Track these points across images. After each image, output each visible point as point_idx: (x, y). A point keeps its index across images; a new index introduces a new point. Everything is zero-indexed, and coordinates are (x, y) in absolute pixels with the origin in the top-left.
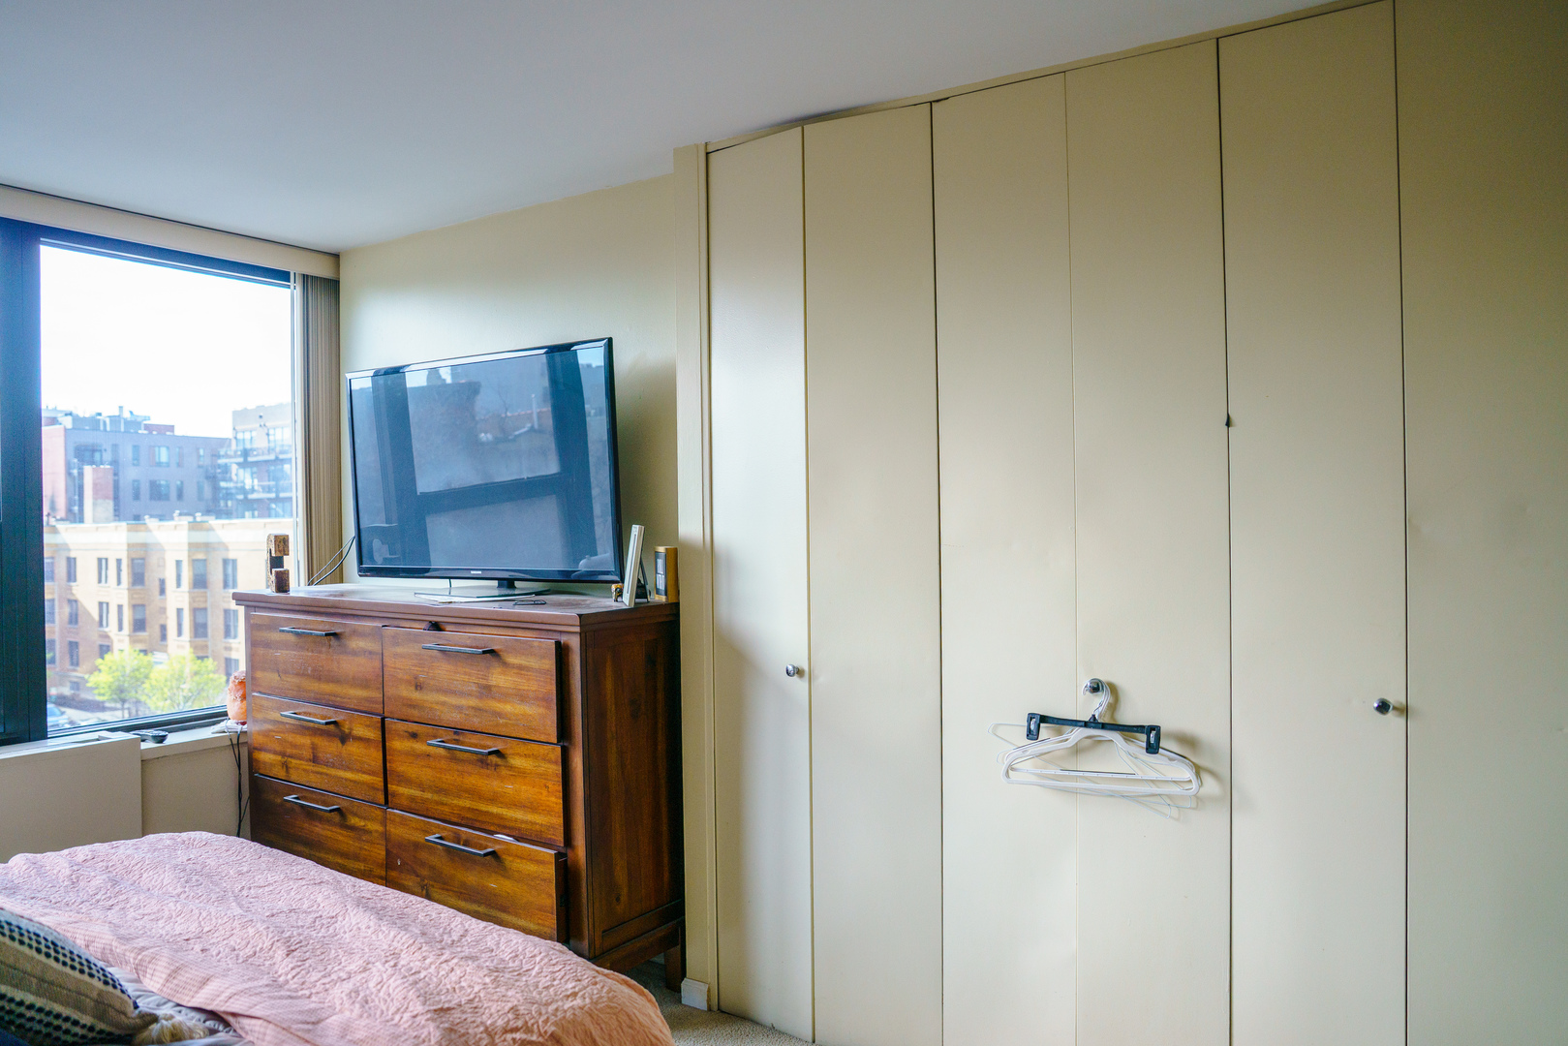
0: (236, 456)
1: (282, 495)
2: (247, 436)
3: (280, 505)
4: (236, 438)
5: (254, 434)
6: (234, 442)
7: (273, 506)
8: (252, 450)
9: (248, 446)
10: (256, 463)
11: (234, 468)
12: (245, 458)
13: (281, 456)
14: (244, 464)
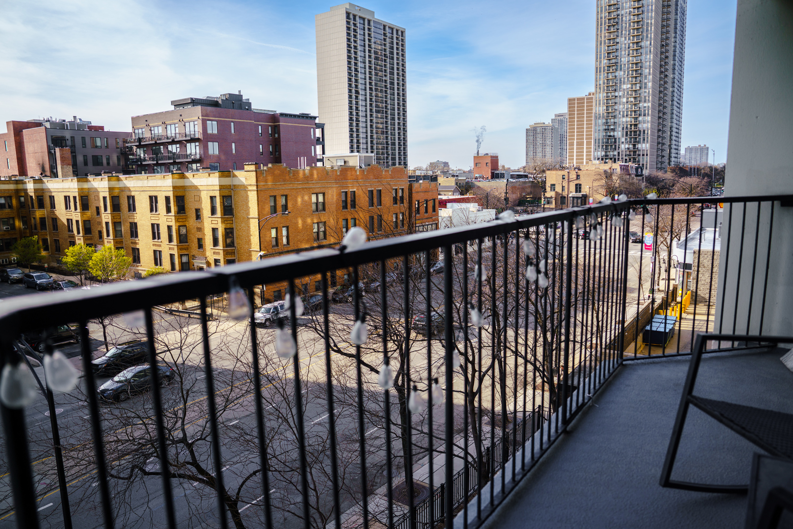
0: (135, 142)
2: (140, 131)
3: (159, 167)
4: (134, 132)
5: (144, 130)
6: (133, 134)
8: (143, 138)
9: (141, 137)
10: (145, 146)
11: (135, 148)
12: (140, 143)
13: (158, 142)
14: (139, 146)
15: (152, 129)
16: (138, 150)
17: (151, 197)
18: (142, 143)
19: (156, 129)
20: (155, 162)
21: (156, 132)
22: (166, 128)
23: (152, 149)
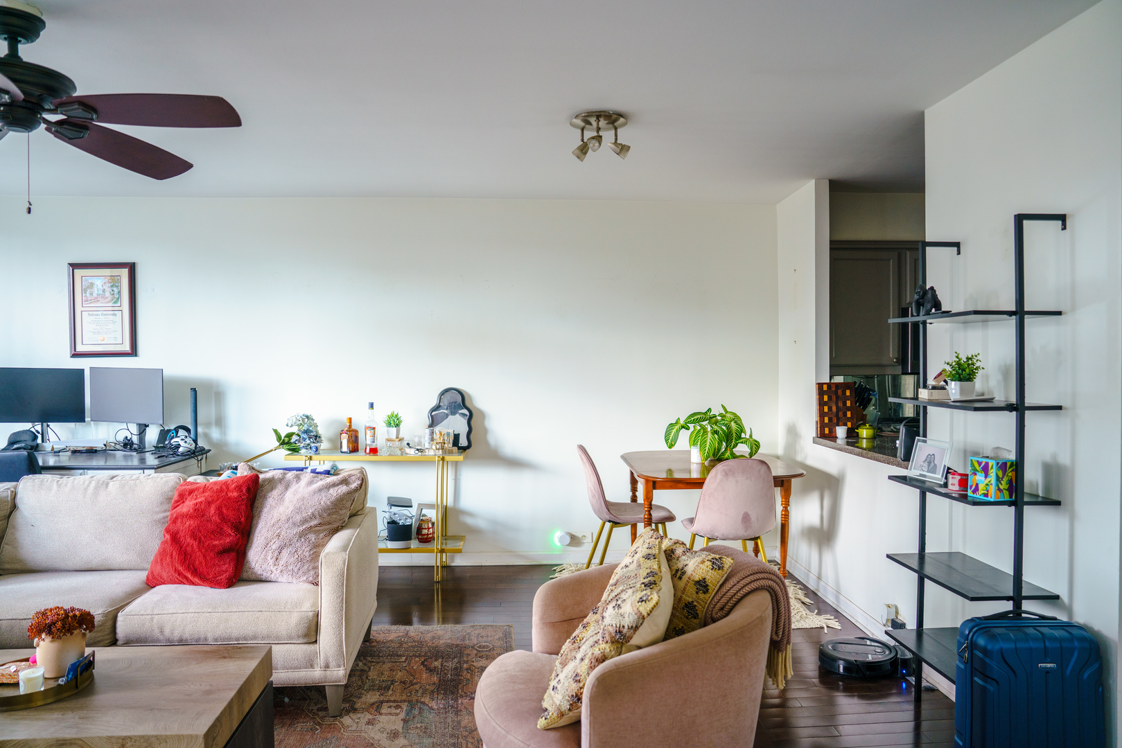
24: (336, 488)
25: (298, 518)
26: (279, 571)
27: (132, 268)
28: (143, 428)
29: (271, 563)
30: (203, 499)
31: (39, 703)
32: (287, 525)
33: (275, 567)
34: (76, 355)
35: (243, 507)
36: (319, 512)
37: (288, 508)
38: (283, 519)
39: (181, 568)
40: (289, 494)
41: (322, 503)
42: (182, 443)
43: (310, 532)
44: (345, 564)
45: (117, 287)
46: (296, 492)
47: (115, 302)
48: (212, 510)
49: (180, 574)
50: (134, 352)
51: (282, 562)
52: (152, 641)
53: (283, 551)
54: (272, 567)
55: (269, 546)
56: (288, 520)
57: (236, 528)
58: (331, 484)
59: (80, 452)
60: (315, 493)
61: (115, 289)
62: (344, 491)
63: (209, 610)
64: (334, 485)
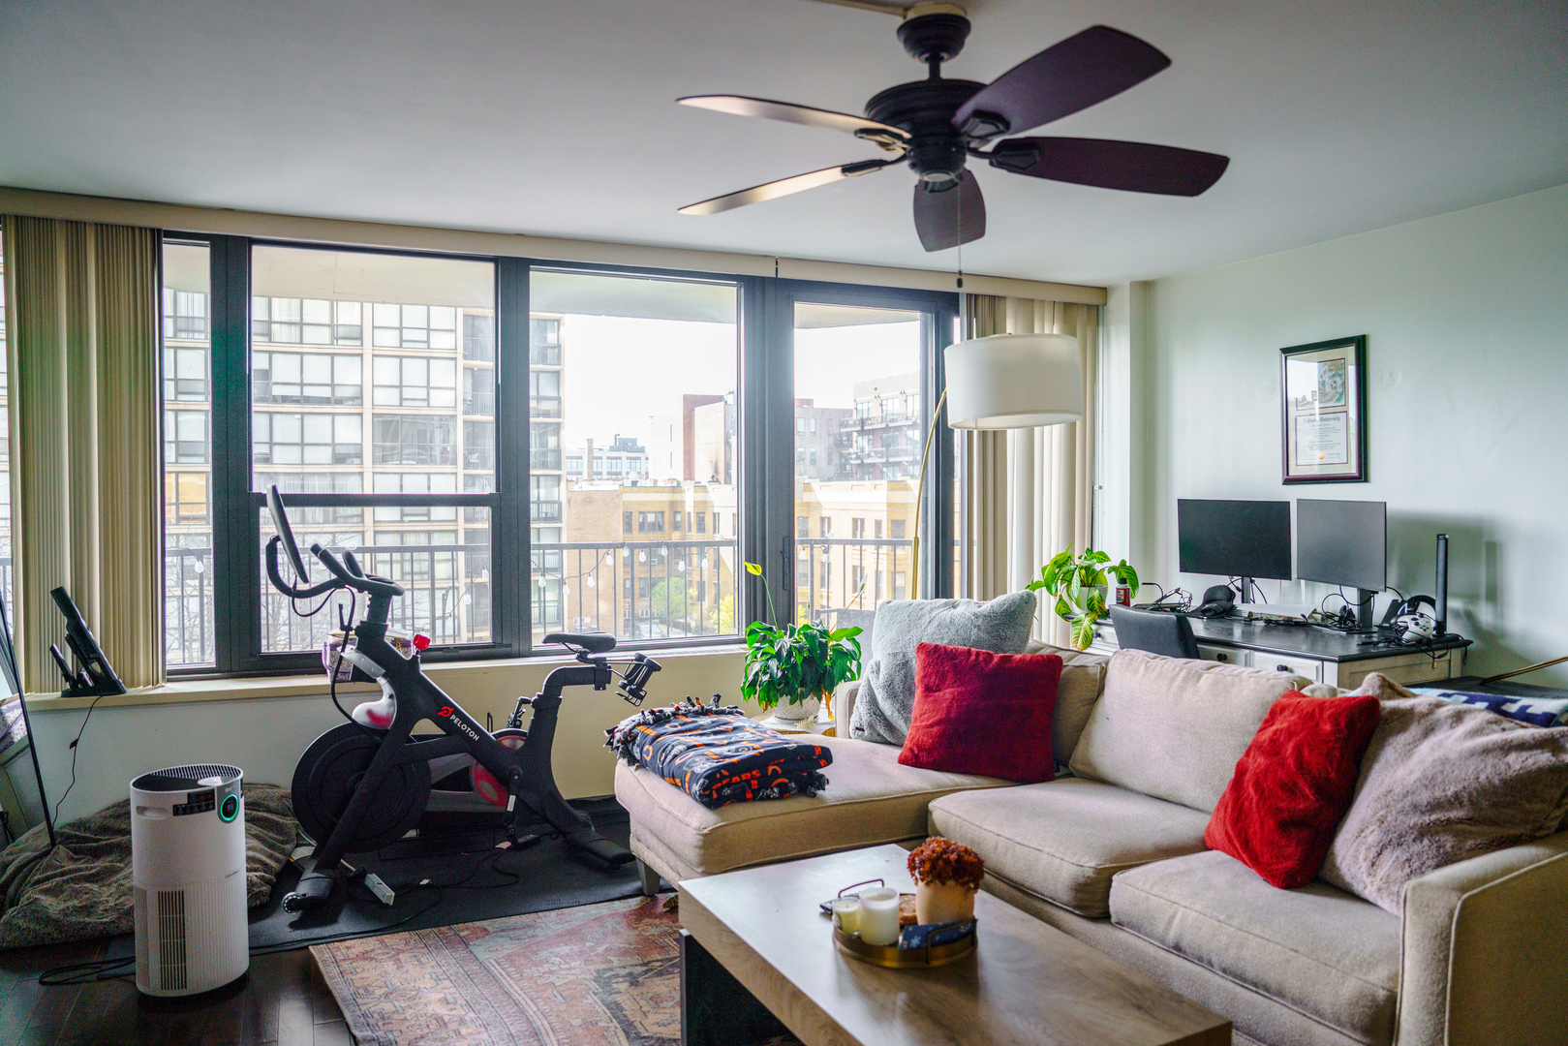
0: (854, 425)
1: (891, 460)
2: (865, 406)
3: (891, 468)
4: (856, 409)
5: (870, 405)
6: (855, 411)
7: (885, 469)
8: (869, 419)
9: (865, 416)
10: (869, 432)
11: (855, 434)
12: (862, 427)
13: (891, 425)
14: (862, 432)
15: (884, 402)
16: (860, 438)
17: (855, 521)
18: (866, 428)
19: (890, 401)
20: (884, 460)
21: (890, 408)
22: (906, 401)
23: (881, 438)
24: (1525, 754)
25: (1424, 797)
26: (1375, 888)
27: (1360, 343)
28: (1366, 598)
29: (1363, 869)
30: (1285, 725)
31: (888, 964)
32: (1399, 806)
33: (1371, 879)
34: (1289, 481)
35: (1337, 753)
36: (1470, 794)
37: (1411, 772)
38: (1396, 791)
39: (1231, 833)
40: (1425, 747)
41: (1482, 778)
42: (1412, 626)
43: (1445, 831)
44: (1451, 918)
45: (1340, 375)
46: (1440, 744)
47: (1338, 400)
48: (1290, 748)
49: (1230, 841)
50: (1362, 475)
51: (1381, 873)
52: (1146, 934)
53: (1386, 853)
54: (1365, 875)
55: (1363, 835)
56: (1405, 797)
57: (1320, 787)
58: (1515, 743)
59: (1277, 623)
60: (1472, 755)
61: (1338, 379)
62: (1540, 764)
63: (1222, 918)
64: (1522, 746)
